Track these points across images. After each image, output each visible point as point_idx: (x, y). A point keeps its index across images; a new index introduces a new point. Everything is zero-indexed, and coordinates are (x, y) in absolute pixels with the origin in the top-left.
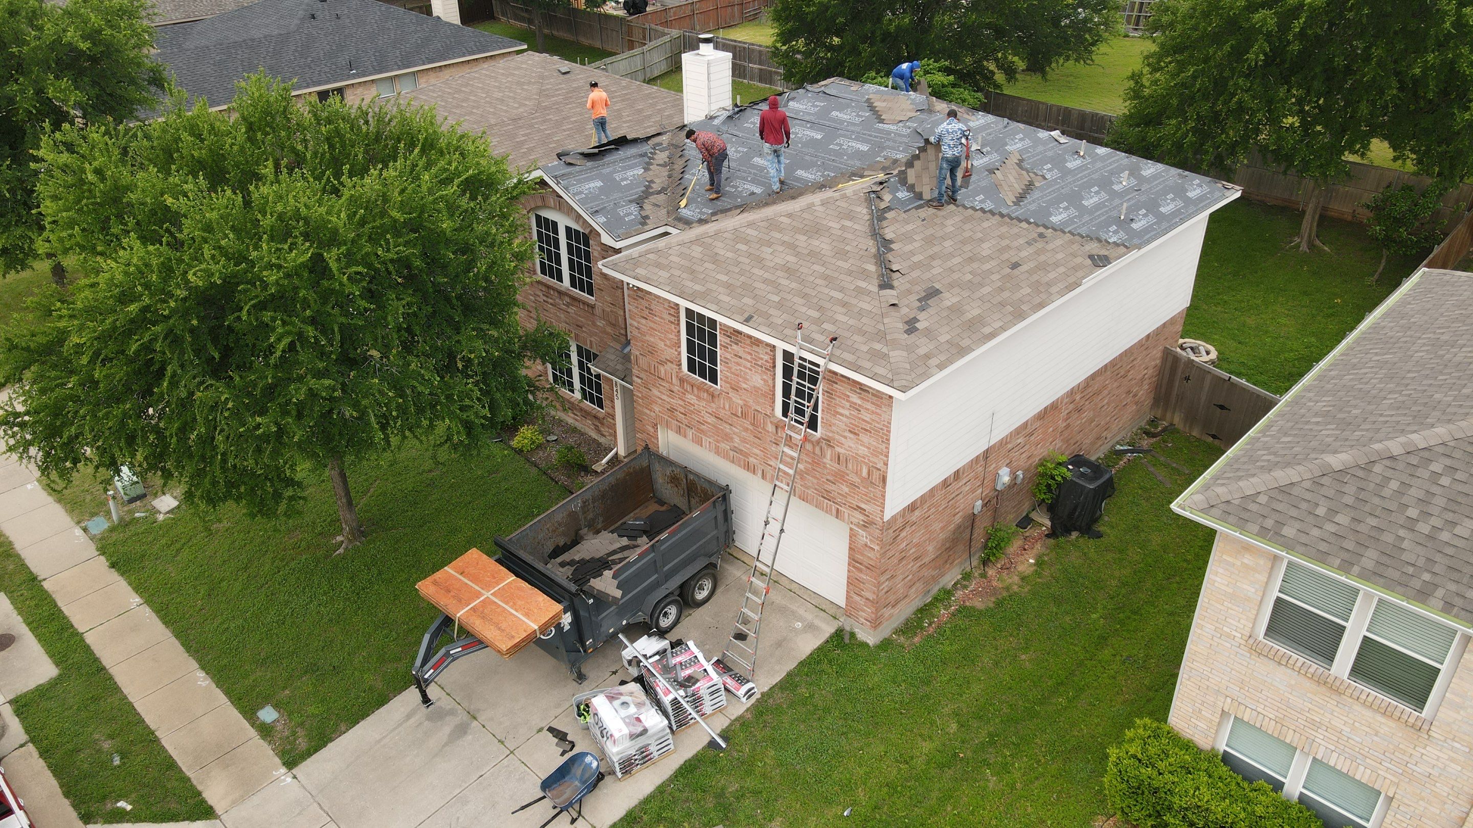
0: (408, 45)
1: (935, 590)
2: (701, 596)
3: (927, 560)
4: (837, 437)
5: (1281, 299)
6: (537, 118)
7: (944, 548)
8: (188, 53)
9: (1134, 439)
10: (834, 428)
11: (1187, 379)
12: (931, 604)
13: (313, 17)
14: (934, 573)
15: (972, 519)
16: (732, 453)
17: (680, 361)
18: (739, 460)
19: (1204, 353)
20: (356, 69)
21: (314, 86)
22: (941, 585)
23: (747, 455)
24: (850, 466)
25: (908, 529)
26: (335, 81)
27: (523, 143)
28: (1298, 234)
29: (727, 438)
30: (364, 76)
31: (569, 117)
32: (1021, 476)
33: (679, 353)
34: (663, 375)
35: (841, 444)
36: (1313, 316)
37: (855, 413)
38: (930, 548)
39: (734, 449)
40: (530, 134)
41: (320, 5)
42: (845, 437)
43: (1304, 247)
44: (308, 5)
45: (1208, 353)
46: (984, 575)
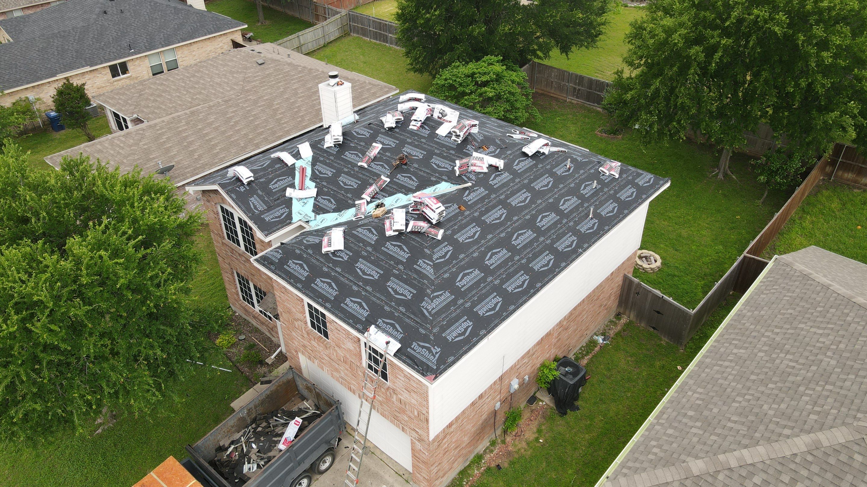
0: (169, 30)
1: (472, 457)
2: (323, 467)
3: (464, 445)
4: (399, 390)
5: (703, 216)
6: (241, 98)
7: (476, 435)
8: (21, 43)
9: (605, 330)
10: (396, 385)
11: (638, 294)
12: (469, 466)
13: (105, 12)
14: (469, 449)
15: (495, 413)
16: (340, 379)
17: (306, 321)
18: (345, 385)
19: (653, 261)
20: (134, 49)
21: (106, 62)
22: (476, 453)
23: (349, 383)
24: (407, 407)
25: (448, 436)
26: (120, 58)
27: (231, 118)
28: (718, 167)
29: (337, 370)
30: (139, 53)
31: (262, 97)
32: (527, 379)
33: (305, 317)
34: (297, 327)
35: (402, 395)
36: (722, 229)
37: (408, 381)
38: (466, 439)
39: (342, 378)
40: (236, 111)
41: (110, 3)
42: (403, 392)
43: (721, 176)
44: (102, 4)
45: (656, 261)
46: (503, 442)
